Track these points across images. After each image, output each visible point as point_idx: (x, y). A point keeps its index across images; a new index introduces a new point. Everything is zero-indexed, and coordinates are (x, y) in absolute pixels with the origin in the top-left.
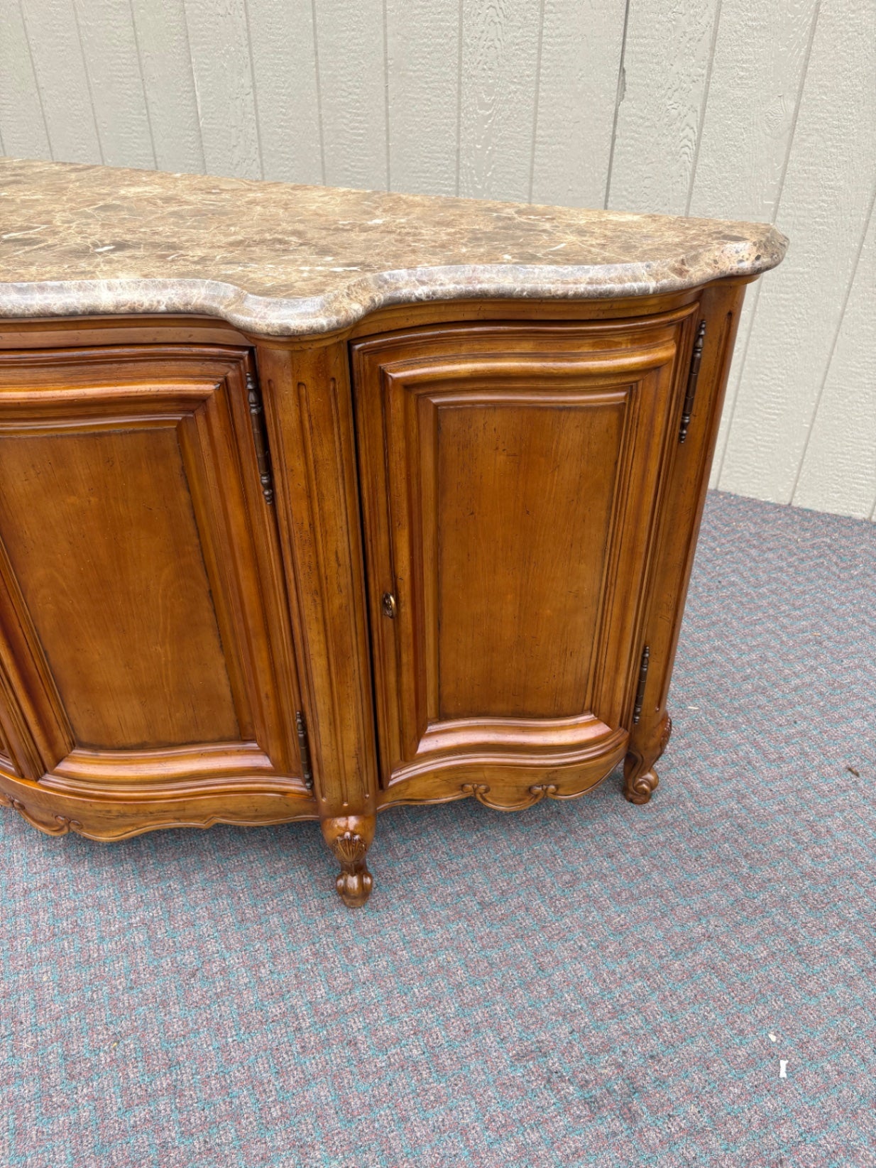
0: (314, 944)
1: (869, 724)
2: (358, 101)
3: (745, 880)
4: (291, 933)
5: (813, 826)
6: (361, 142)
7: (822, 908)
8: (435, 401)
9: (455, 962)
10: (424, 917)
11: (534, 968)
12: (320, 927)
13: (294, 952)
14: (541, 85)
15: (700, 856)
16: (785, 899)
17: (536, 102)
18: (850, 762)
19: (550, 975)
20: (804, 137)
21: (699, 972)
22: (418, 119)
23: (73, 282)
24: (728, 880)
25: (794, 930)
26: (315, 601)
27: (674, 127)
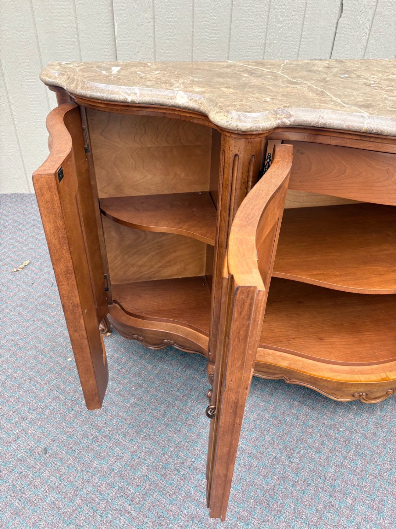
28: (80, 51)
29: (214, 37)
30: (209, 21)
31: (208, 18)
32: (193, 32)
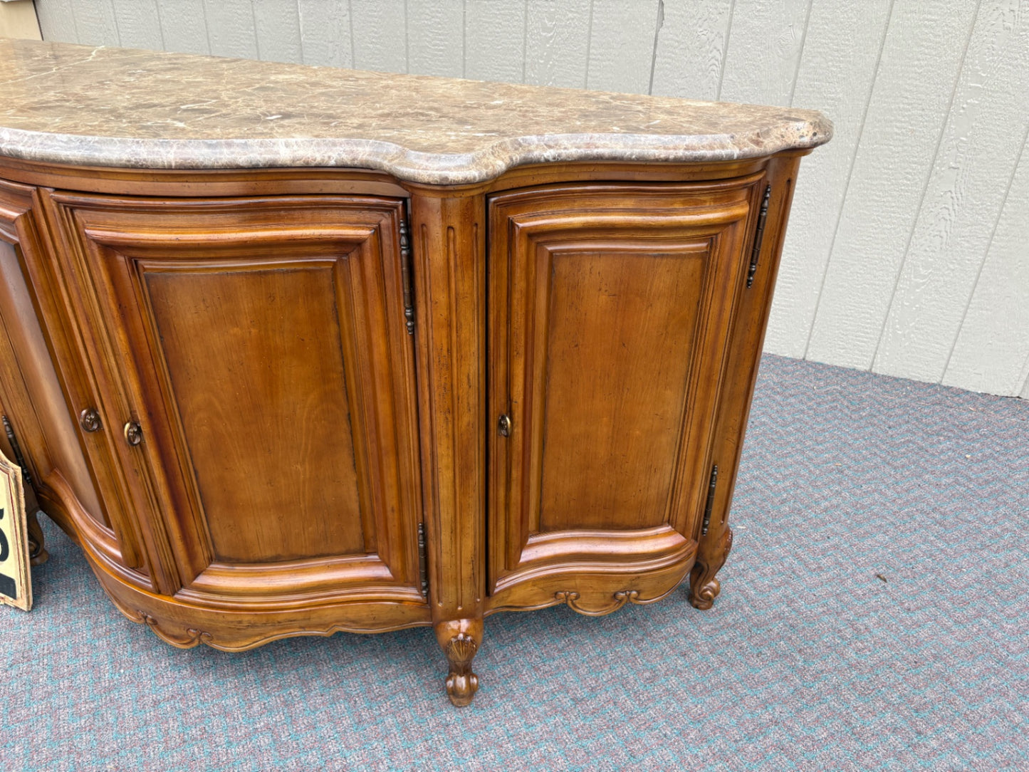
0: (426, 740)
1: (890, 538)
2: (439, 23)
3: (801, 672)
4: (405, 731)
5: (853, 625)
6: (441, 56)
7: (869, 694)
8: (550, 248)
9: (555, 752)
10: (524, 712)
11: (626, 755)
12: (431, 725)
13: (409, 748)
14: (594, 14)
15: (761, 652)
16: (836, 688)
17: (590, 27)
18: (878, 569)
19: (641, 761)
20: (810, 58)
21: (771, 753)
22: (490, 39)
23: (256, 140)
24: (787, 672)
25: (848, 714)
26: (447, 418)
27: (703, 49)
28: (258, 49)
29: (439, 45)
30: (430, 20)
31: (427, 14)
32: (407, 34)
